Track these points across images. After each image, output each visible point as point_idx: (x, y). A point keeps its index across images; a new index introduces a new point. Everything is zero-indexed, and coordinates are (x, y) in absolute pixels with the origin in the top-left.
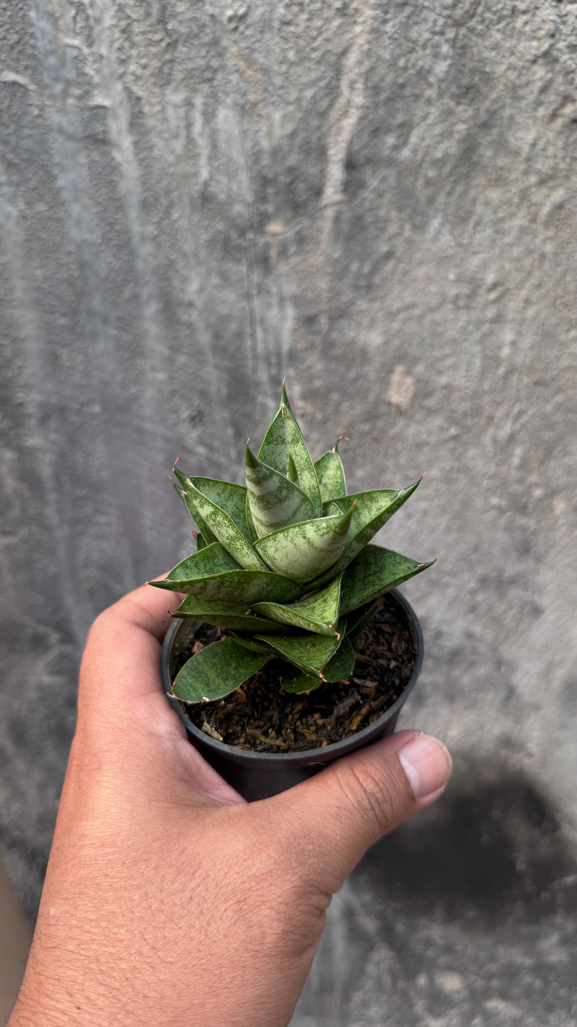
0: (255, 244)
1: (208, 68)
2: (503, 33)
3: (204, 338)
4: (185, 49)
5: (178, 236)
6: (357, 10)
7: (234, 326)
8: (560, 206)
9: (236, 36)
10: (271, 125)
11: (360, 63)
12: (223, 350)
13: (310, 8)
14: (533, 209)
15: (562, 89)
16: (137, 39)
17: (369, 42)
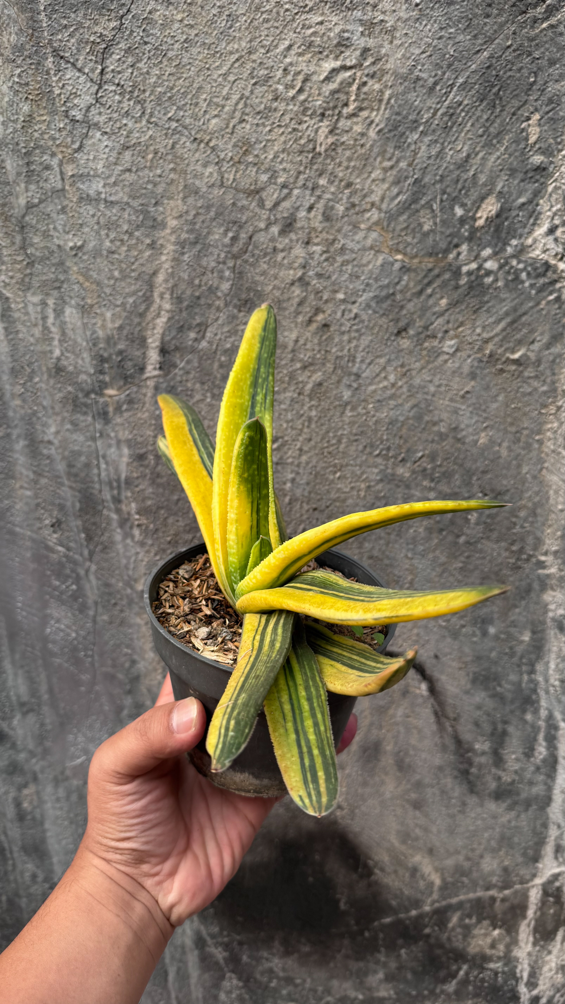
0: (97, 402)
1: (57, 280)
2: (268, 264)
3: (61, 467)
4: (40, 267)
5: (39, 394)
6: (162, 245)
7: (83, 458)
8: (320, 384)
9: (75, 260)
10: (104, 320)
11: (166, 281)
12: (76, 475)
13: (129, 243)
14: (301, 385)
15: (314, 303)
16: (6, 259)
17: (172, 267)
